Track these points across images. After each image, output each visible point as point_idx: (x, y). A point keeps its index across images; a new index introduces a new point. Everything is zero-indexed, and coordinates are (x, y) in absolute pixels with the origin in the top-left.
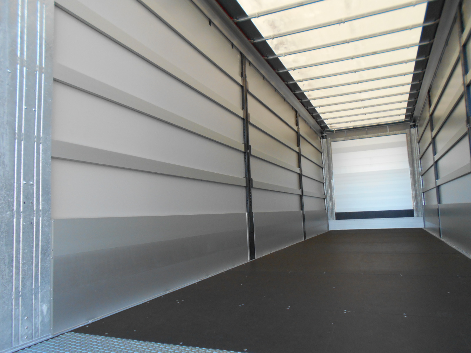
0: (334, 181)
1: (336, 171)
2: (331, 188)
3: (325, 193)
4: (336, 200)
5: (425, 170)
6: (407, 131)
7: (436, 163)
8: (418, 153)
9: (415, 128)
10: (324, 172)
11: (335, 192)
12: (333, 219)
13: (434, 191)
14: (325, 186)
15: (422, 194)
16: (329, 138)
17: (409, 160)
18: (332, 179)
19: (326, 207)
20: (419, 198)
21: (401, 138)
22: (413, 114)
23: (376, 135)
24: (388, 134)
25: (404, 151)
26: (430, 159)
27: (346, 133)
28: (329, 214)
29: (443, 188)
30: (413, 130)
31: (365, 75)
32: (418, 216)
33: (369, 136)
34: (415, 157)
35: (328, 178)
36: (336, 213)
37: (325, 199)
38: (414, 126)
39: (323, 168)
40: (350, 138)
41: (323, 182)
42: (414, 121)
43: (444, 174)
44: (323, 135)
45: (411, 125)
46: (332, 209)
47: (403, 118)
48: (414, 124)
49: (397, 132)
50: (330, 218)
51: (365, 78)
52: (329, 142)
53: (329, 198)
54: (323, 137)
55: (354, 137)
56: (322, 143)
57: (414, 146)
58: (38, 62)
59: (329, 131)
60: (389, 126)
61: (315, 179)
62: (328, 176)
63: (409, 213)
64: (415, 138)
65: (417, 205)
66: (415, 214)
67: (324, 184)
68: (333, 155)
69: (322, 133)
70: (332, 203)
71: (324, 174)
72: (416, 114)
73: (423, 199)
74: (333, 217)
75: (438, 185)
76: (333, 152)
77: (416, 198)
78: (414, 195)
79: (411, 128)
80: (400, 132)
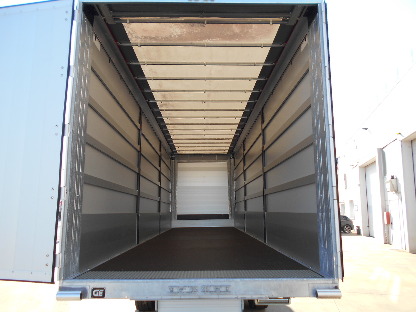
0: (178, 191)
1: (179, 184)
2: (175, 196)
3: (171, 200)
4: (178, 205)
5: (238, 189)
6: (228, 160)
7: (245, 186)
8: (234, 177)
9: (233, 159)
10: (171, 184)
11: (178, 200)
12: (175, 219)
13: (243, 203)
14: (171, 195)
15: (235, 203)
16: (176, 159)
17: (228, 181)
18: (176, 190)
19: (171, 210)
20: (233, 207)
21: (224, 165)
22: (233, 150)
23: (209, 161)
24: (216, 162)
25: (226, 173)
26: (242, 182)
27: (188, 157)
28: (173, 215)
29: (248, 202)
30: (232, 161)
31: (210, 127)
32: (231, 219)
33: (204, 161)
34: (232, 179)
35: (173, 189)
36: (177, 215)
37: (170, 204)
38: (233, 158)
39: (170, 181)
40: (191, 161)
41: (170, 191)
42: (233, 155)
43: (249, 193)
44: (172, 157)
45: (231, 157)
46: (175, 212)
47: (227, 152)
48: (232, 156)
49: (222, 161)
50: (173, 219)
51: (209, 128)
52: (176, 162)
53: (173, 204)
54: (172, 158)
55: (194, 160)
56: (171, 163)
57: (232, 171)
58: (82, 135)
59: (178, 154)
60: (217, 155)
61: (165, 188)
62: (173, 187)
63: (225, 217)
64: (233, 166)
65: (231, 211)
66: (230, 217)
67: (170, 193)
68: (178, 172)
69: (172, 155)
70: (175, 208)
71: (171, 186)
72: (235, 150)
73: (235, 207)
74: (175, 218)
75: (245, 199)
76: (178, 170)
77: (231, 206)
78: (230, 204)
79: (231, 159)
80: (224, 161)
